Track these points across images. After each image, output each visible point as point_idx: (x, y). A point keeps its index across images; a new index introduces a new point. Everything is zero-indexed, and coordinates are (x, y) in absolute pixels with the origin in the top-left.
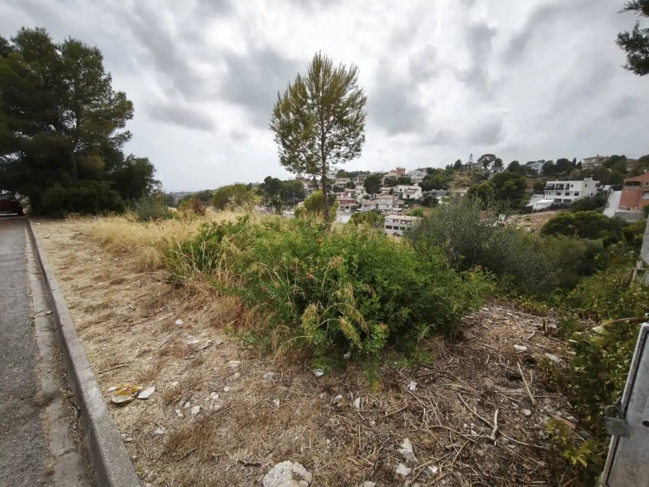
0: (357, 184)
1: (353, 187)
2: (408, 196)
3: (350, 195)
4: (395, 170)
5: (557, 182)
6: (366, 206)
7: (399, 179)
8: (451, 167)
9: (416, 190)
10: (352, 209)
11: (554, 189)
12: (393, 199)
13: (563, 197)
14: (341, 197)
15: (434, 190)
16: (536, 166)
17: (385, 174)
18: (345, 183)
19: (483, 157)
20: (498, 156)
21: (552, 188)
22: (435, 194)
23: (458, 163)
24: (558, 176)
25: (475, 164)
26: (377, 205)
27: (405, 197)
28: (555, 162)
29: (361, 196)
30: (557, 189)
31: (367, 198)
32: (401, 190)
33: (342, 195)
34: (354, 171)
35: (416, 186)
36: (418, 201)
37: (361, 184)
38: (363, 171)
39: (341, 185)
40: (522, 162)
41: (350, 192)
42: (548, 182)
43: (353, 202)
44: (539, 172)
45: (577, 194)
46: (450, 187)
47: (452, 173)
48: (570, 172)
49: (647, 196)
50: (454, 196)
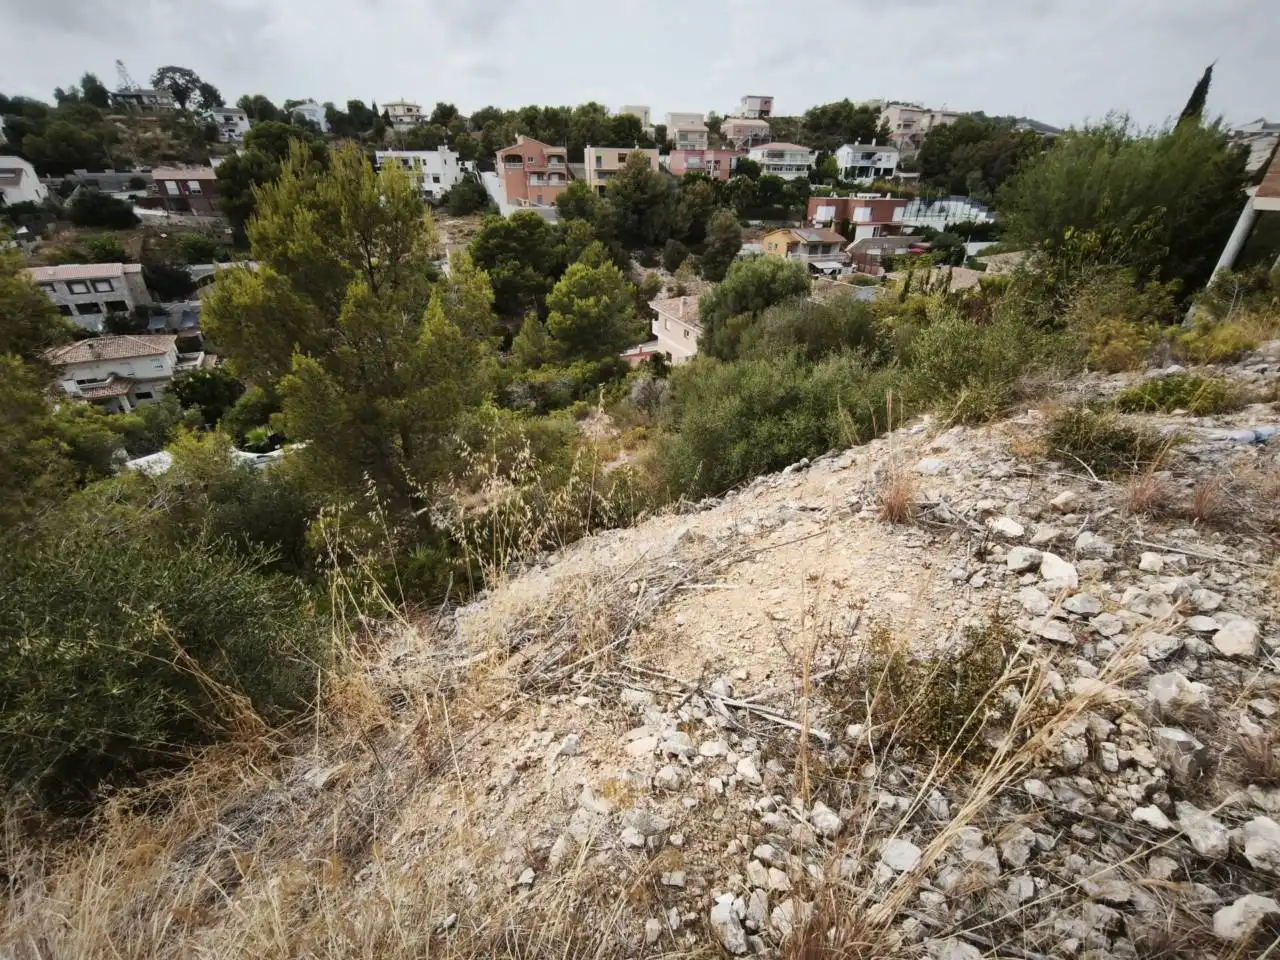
5: (393, 153)
8: (73, 97)
15: (81, 173)
16: (311, 113)
19: (161, 72)
20: (201, 77)
22: (94, 184)
25: (148, 94)
40: (276, 101)
45: (436, 180)
46: (129, 163)
47: (97, 117)
48: (380, 133)
49: (534, 181)
50: (173, 189)
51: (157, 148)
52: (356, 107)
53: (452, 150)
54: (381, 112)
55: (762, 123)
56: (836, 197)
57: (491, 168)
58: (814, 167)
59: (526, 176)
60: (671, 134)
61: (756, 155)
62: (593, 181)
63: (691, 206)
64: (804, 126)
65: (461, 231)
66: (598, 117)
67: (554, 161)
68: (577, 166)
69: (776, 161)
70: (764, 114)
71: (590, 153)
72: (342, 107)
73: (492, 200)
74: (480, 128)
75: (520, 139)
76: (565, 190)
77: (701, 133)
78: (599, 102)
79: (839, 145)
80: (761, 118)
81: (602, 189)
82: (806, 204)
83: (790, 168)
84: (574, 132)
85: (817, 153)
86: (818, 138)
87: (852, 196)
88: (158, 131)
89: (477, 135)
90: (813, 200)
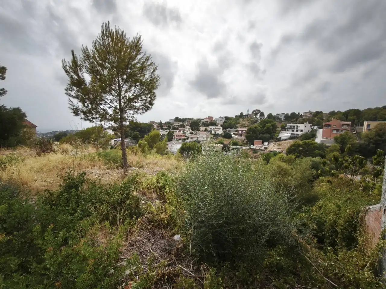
0: (186, 125)
1: (184, 127)
2: (215, 132)
3: (182, 131)
4: (208, 117)
5: (292, 125)
6: (191, 138)
7: (210, 122)
8: (238, 116)
9: (219, 129)
10: (183, 140)
11: (290, 128)
12: (207, 134)
13: (295, 133)
14: (176, 133)
15: (229, 129)
16: (281, 116)
17: (202, 120)
18: (179, 125)
19: (254, 111)
20: (262, 111)
21: (289, 128)
22: (229, 131)
23: (242, 114)
24: (292, 121)
25: (250, 115)
26: (198, 138)
27: (213, 133)
28: (290, 114)
29: (188, 132)
30: (292, 128)
31: (192, 133)
32: (211, 129)
33: (177, 132)
34: (185, 118)
35: (219, 127)
36: (221, 135)
37: (188, 125)
38: (190, 118)
39: (177, 126)
40: (274, 114)
41: (182, 130)
42: (287, 125)
43: (184, 136)
44: (283, 119)
45: (302, 131)
46: (238, 127)
47: (238, 119)
49: (334, 132)
50: (240, 132)
51: (244, 124)
52: (293, 114)
54: (300, 115)
57: (323, 128)
59: (332, 130)
67: (344, 126)
68: (361, 127)
71: (366, 123)
75: (333, 120)
88: (246, 122)
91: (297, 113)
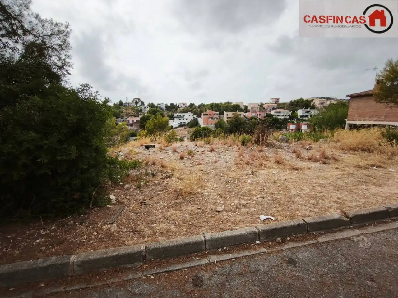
5: (178, 114)
8: (117, 104)
11: (177, 117)
13: (182, 121)
16: (162, 106)
23: (121, 102)
24: (173, 111)
25: (130, 103)
30: (179, 117)
40: (155, 104)
42: (175, 114)
44: (165, 109)
45: (187, 119)
46: (124, 117)
47: (120, 108)
48: (176, 109)
49: (210, 120)
50: (131, 122)
51: (130, 114)
52: (172, 104)
53: (191, 113)
54: (177, 105)
55: (276, 105)
56: (296, 123)
57: (201, 117)
58: (291, 115)
59: (208, 118)
60: (249, 108)
61: (272, 113)
62: (225, 119)
63: (250, 125)
64: (289, 105)
65: (190, 131)
66: (229, 105)
67: (216, 115)
68: (222, 116)
69: (278, 114)
70: (277, 102)
71: (225, 113)
72: (169, 105)
73: (199, 124)
74: (199, 108)
75: (208, 110)
76: (217, 122)
77: (257, 108)
78: (230, 101)
79: (299, 109)
80: (276, 103)
81: (227, 121)
82: (286, 124)
83: (283, 115)
84: (222, 108)
85: (292, 111)
86: (293, 108)
87: (301, 123)
88: (131, 110)
89: (199, 110)
90: (288, 124)
91: (175, 104)
